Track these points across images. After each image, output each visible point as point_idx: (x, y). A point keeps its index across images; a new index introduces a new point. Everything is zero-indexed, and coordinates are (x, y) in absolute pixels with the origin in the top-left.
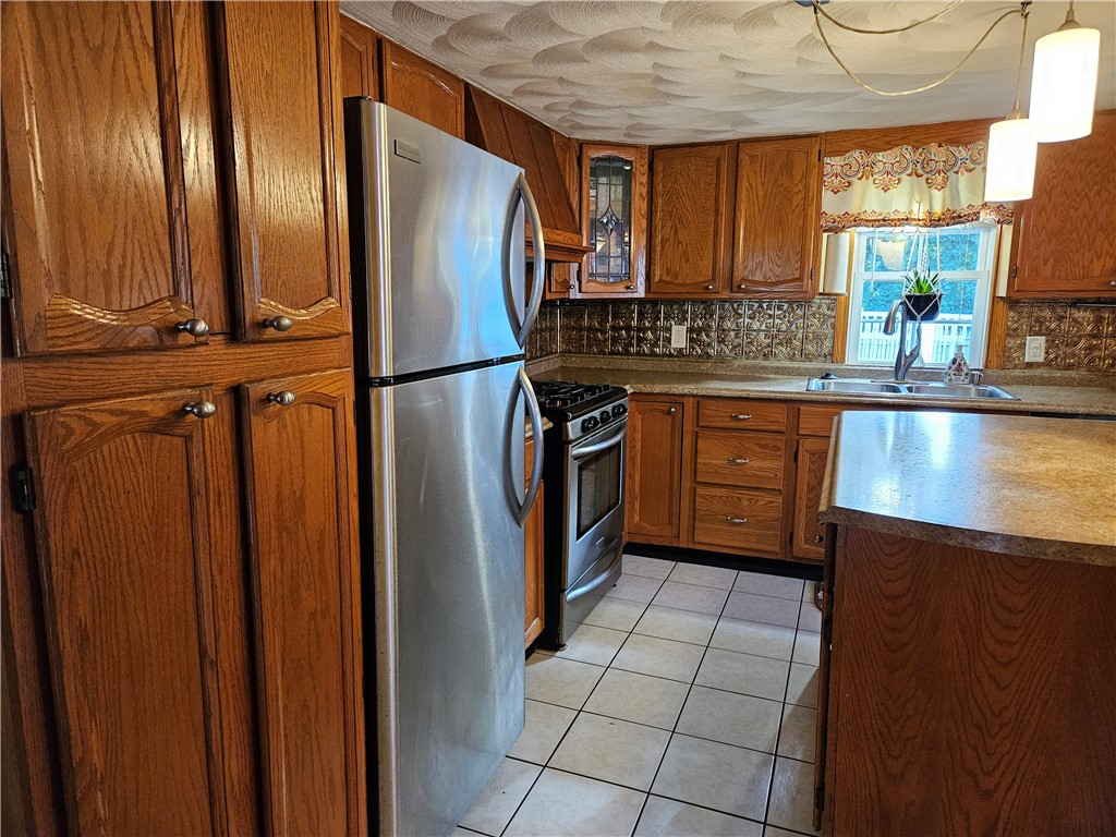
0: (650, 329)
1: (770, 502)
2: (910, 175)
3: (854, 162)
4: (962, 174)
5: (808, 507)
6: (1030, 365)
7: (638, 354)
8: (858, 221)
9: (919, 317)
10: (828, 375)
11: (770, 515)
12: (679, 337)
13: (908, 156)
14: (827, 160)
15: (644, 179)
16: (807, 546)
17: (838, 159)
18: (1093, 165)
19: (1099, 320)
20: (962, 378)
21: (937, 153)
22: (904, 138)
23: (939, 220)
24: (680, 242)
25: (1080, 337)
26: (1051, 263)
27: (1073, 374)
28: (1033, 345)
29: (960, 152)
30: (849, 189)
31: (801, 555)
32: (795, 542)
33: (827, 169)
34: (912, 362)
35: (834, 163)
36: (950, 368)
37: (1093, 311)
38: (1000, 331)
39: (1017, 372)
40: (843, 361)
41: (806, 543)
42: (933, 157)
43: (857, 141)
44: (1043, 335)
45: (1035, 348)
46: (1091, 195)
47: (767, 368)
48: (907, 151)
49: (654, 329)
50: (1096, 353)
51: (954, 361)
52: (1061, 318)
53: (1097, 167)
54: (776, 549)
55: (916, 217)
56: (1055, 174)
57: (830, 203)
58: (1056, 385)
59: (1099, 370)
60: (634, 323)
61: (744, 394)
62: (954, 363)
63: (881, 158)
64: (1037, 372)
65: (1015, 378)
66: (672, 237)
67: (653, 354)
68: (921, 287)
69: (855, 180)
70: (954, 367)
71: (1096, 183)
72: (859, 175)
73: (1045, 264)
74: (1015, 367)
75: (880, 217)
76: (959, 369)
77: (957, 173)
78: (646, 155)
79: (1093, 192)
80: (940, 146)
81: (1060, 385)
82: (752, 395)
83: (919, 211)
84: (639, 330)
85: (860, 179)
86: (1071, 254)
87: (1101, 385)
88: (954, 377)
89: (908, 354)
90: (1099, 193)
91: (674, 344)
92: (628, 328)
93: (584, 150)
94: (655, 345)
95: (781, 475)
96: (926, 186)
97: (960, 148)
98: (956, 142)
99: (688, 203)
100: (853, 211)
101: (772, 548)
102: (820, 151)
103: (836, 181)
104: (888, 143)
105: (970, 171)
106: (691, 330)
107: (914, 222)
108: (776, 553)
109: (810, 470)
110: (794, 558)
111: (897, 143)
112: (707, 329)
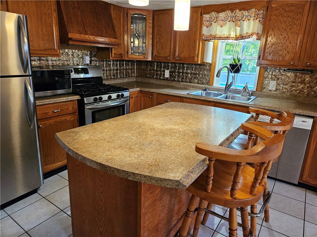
0: (159, 71)
2: (229, 21)
3: (213, 17)
4: (246, 21)
7: (156, 78)
8: (214, 38)
9: (233, 72)
10: (206, 89)
12: (167, 74)
13: (229, 15)
14: (204, 16)
15: (151, 21)
17: (208, 15)
18: (289, 18)
19: (296, 76)
20: (246, 94)
21: (238, 13)
22: (227, 8)
23: (238, 38)
24: (161, 43)
25: (289, 82)
27: (284, 95)
28: (272, 84)
29: (245, 13)
30: (211, 26)
33: (204, 19)
34: (230, 87)
35: (206, 17)
36: (242, 90)
37: (294, 73)
38: (261, 78)
40: (212, 85)
42: (237, 15)
43: (213, 9)
44: (276, 80)
46: (288, 30)
47: (190, 85)
48: (229, 13)
49: (160, 71)
50: (294, 88)
51: (244, 88)
53: (291, 19)
55: (232, 37)
56: (276, 21)
57: (205, 31)
58: (278, 98)
59: (294, 95)
60: (155, 69)
61: (168, 94)
63: (220, 15)
66: (159, 41)
67: (160, 79)
69: (213, 23)
70: (244, 90)
71: (290, 25)
72: (215, 21)
75: (219, 36)
77: (244, 21)
78: (152, 13)
79: (289, 28)
80: (240, 11)
82: (171, 94)
83: (233, 35)
84: (157, 71)
85: (215, 22)
86: (279, 52)
89: (229, 84)
90: (290, 29)
91: (166, 76)
92: (154, 70)
93: (128, 11)
94: (161, 76)
96: (235, 25)
97: (246, 11)
98: (244, 9)
99: (163, 30)
100: (213, 34)
102: (201, 12)
103: (208, 23)
104: (222, 9)
105: (249, 20)
106: (170, 72)
107: (231, 38)
111: (225, 9)
112: (174, 72)
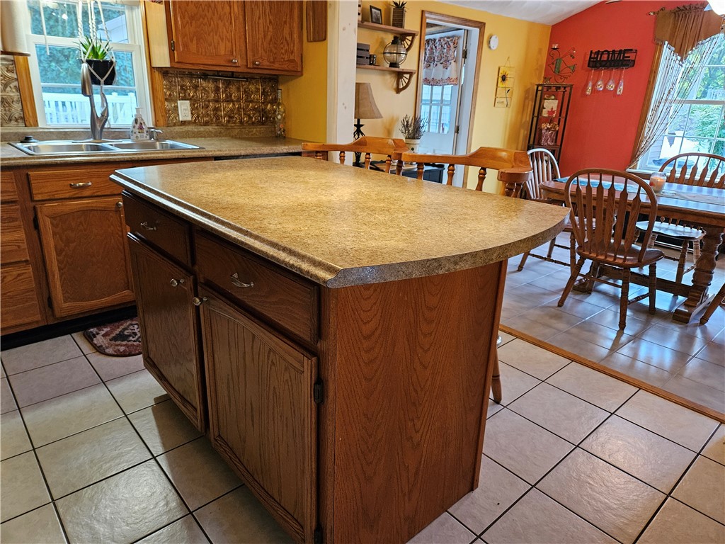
1: (19, 275)
5: (60, 269)
6: (184, 123)
9: (102, 81)
10: (28, 139)
11: (22, 288)
16: (66, 305)
19: (217, 89)
20: (145, 135)
25: (209, 101)
26: (195, 42)
27: (210, 128)
28: (183, 107)
31: (63, 315)
32: (55, 305)
34: (104, 123)
36: (134, 127)
37: (213, 82)
38: (160, 96)
39: (177, 129)
41: (65, 302)
44: (187, 100)
45: (184, 110)
50: (219, 113)
51: (136, 121)
52: (196, 87)
54: (38, 317)
58: (202, 137)
59: (223, 125)
62: (136, 123)
64: (189, 128)
65: (177, 133)
68: (97, 54)
70: (137, 126)
73: (192, 41)
74: (175, 125)
76: (141, 128)
81: (205, 137)
86: (206, 36)
87: (226, 136)
88: (139, 135)
89: (99, 115)
95: (24, 246)
101: (34, 318)
108: (37, 322)
109: (54, 234)
110: (58, 319)
